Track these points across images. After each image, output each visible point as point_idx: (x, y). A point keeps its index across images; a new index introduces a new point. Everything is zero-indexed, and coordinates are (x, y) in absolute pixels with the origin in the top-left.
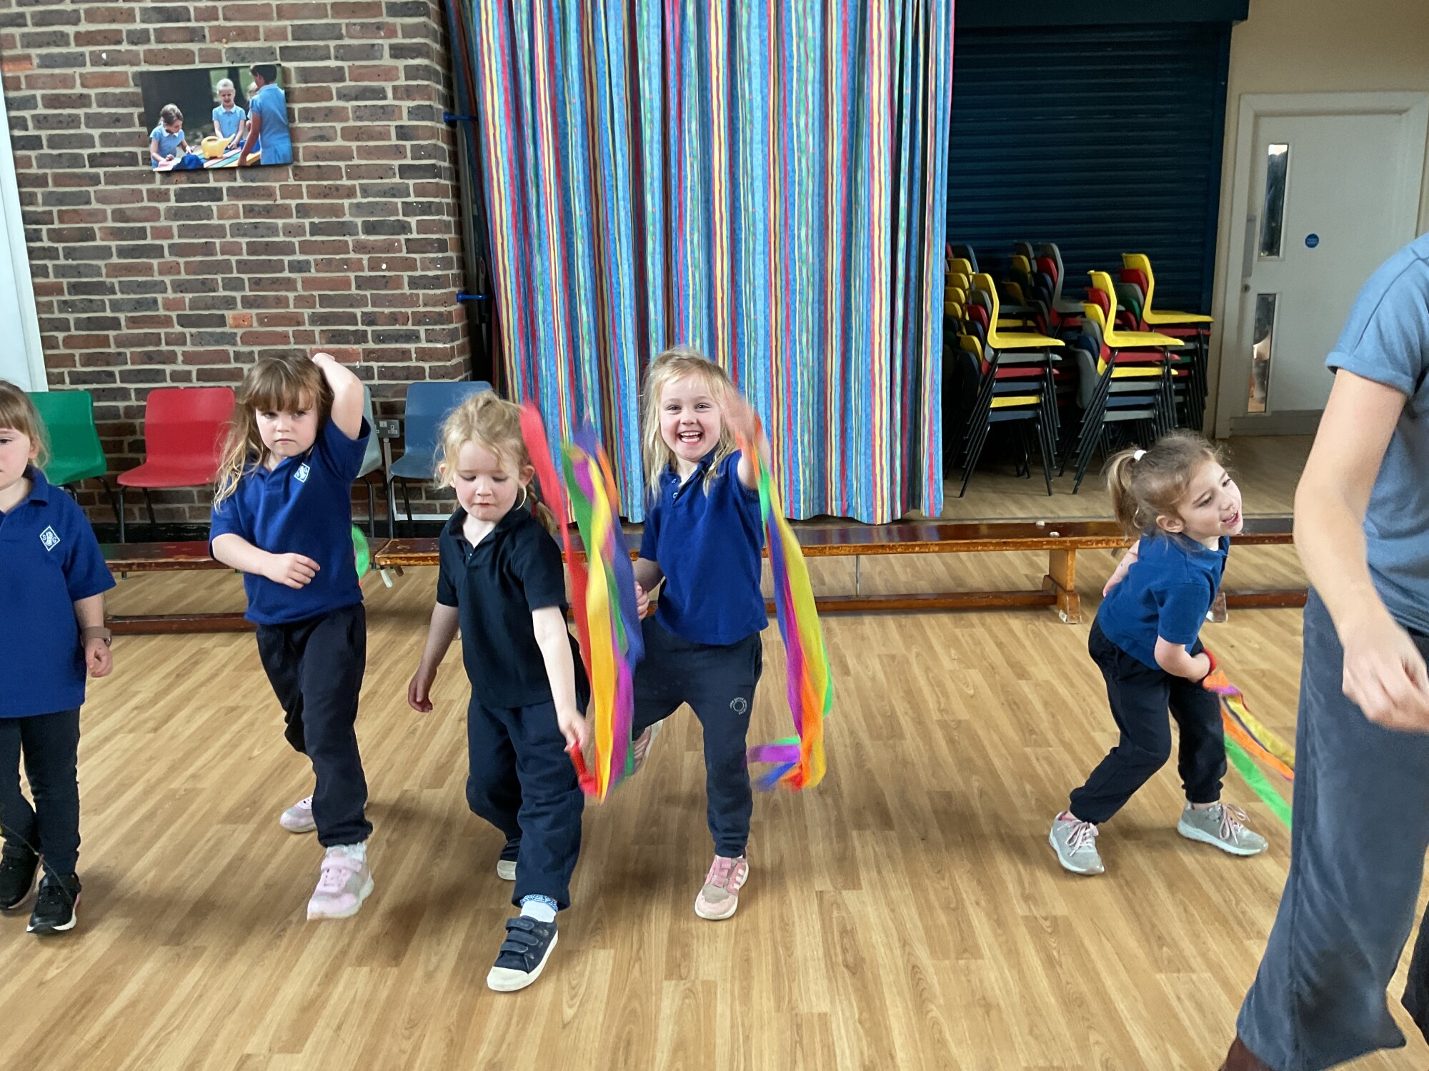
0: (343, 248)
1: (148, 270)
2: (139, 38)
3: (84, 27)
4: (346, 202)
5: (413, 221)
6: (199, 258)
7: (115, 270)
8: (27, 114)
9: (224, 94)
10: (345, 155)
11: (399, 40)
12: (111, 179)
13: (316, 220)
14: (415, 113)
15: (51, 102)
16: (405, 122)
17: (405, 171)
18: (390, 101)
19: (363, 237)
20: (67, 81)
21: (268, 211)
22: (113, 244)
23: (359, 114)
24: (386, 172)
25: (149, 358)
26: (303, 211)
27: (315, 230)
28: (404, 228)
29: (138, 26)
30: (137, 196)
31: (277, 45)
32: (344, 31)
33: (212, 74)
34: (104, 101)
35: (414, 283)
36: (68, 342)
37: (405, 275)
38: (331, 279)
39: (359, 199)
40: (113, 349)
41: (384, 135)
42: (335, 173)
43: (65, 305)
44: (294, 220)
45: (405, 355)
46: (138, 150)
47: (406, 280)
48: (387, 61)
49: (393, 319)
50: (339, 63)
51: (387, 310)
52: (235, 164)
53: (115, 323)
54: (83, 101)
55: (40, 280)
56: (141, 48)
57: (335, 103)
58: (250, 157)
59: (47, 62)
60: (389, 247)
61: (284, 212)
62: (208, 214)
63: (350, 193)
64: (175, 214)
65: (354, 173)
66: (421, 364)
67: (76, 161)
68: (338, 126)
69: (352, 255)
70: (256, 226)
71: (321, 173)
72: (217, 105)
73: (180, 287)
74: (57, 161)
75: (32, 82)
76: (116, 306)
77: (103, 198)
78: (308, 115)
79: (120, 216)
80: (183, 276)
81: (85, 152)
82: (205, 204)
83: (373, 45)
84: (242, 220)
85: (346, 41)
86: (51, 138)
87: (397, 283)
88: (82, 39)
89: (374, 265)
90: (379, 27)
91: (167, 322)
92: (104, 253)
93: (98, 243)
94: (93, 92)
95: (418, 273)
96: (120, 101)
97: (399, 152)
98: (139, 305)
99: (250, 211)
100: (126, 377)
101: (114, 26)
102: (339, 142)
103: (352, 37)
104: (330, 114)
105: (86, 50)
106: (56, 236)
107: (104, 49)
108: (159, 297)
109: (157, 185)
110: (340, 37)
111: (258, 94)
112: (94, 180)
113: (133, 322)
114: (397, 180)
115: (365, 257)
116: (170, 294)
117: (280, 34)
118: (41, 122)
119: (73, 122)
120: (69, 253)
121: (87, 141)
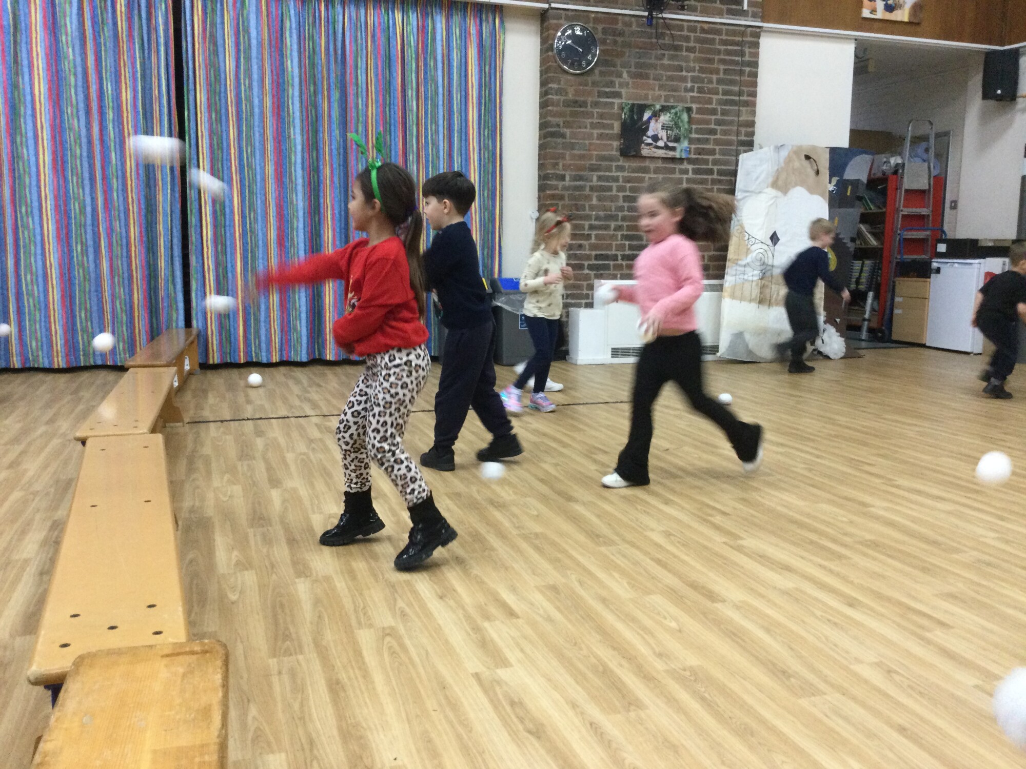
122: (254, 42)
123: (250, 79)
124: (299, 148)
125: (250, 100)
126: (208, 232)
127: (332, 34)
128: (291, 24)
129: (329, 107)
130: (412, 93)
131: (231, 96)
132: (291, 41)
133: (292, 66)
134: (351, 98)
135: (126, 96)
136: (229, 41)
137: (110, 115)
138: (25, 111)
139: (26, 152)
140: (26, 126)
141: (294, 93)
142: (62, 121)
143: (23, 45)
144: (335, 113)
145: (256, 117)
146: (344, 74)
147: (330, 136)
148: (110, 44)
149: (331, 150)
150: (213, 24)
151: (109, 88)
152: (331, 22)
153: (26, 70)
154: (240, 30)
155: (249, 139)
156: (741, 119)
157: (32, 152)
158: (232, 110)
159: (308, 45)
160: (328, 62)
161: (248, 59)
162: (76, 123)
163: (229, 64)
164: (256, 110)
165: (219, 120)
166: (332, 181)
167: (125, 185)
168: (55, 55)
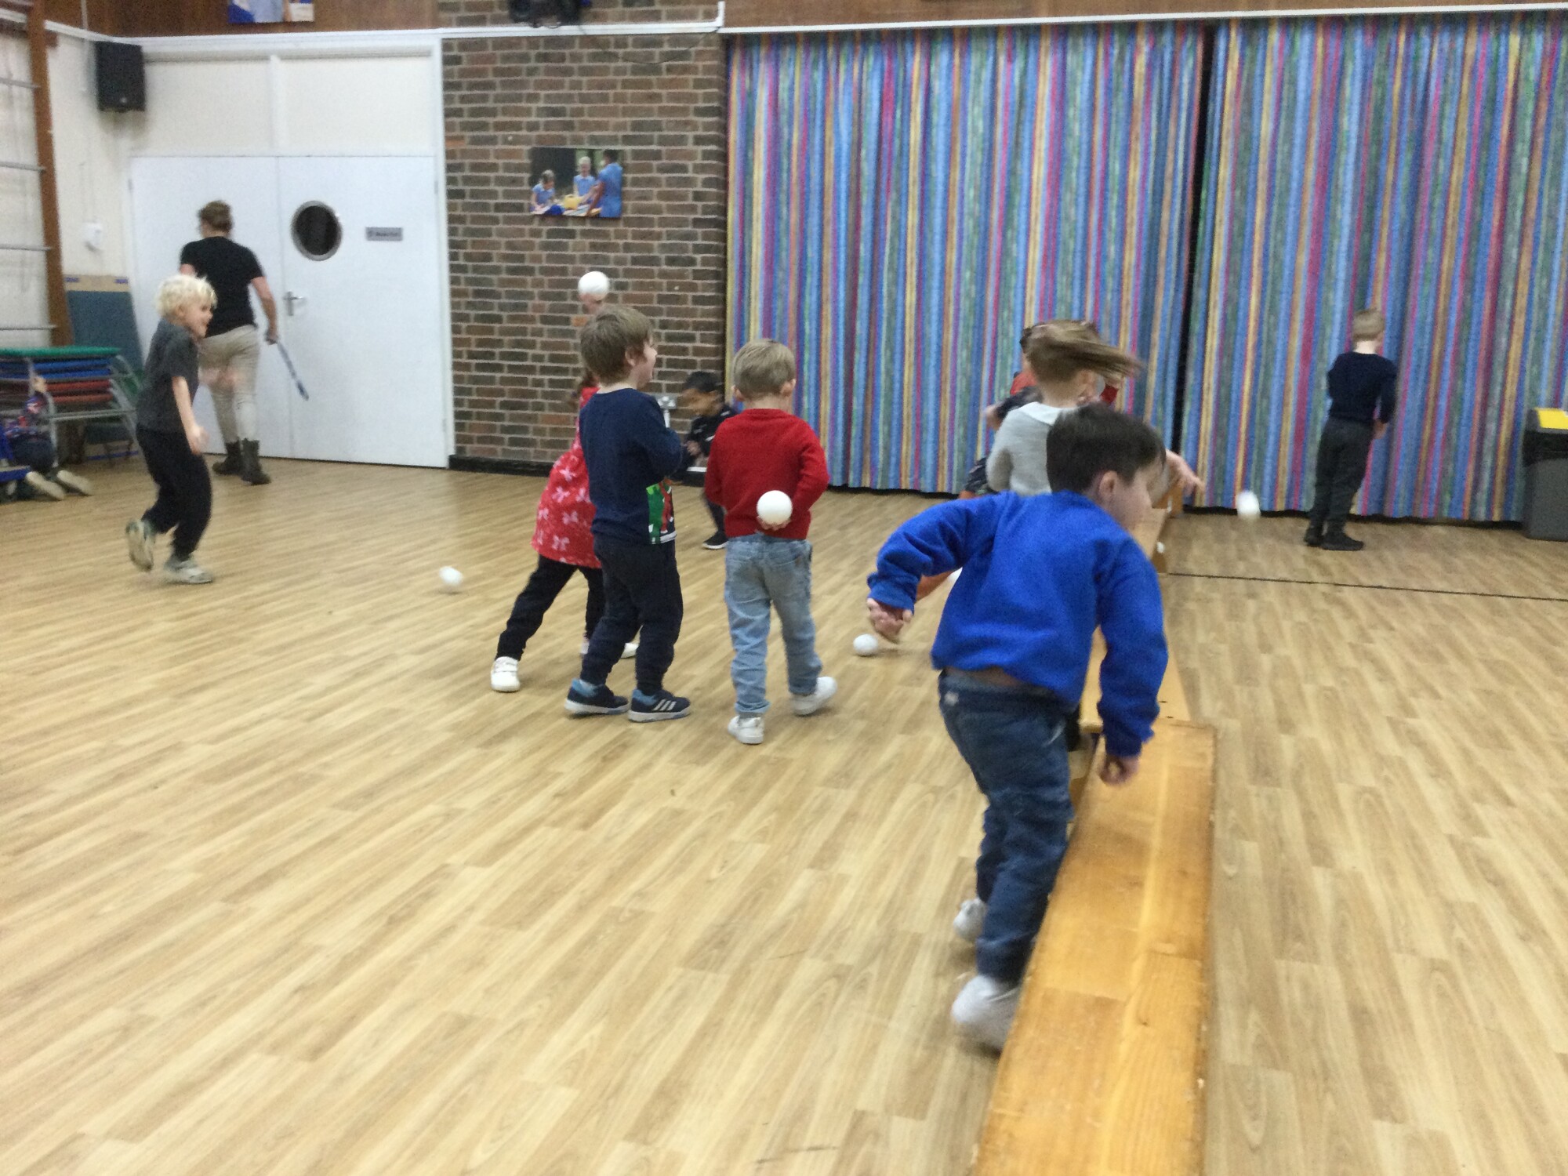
0: (650, 274)
1: (523, 283)
2: (533, 127)
3: (500, 118)
4: (656, 243)
5: (698, 257)
6: (557, 277)
7: (503, 283)
8: (458, 175)
9: (584, 166)
10: (657, 210)
11: (700, 132)
12: (508, 220)
13: (636, 254)
14: (707, 183)
15: (475, 167)
16: (699, 188)
17: (697, 222)
18: (690, 174)
19: (665, 267)
20: (485, 154)
21: (605, 247)
22: (504, 265)
23: (670, 182)
24: (681, 223)
25: (519, 344)
26: (627, 248)
27: (635, 261)
28: (692, 262)
29: (533, 119)
30: (521, 233)
31: (621, 134)
32: (664, 126)
33: (578, 153)
34: (507, 168)
35: (697, 300)
36: (470, 330)
37: (690, 294)
38: (641, 296)
39: (664, 241)
40: (496, 337)
41: (683, 197)
42: (650, 222)
43: (470, 305)
44: (620, 254)
45: (684, 351)
46: (525, 202)
47: (690, 298)
48: (690, 146)
49: (680, 325)
50: (659, 148)
51: (676, 319)
52: (583, 214)
53: (498, 319)
54: (493, 167)
55: (456, 287)
56: (534, 134)
57: (655, 175)
58: (595, 211)
59: (476, 141)
60: (681, 275)
61: (613, 247)
62: (564, 247)
63: (659, 236)
64: (546, 246)
65: (664, 222)
66: (695, 358)
67: (485, 207)
68: (656, 190)
69: (657, 280)
70: (596, 257)
71: (641, 222)
72: (577, 173)
73: (544, 296)
74: (475, 207)
75: (464, 153)
76: (502, 307)
77: (501, 233)
78: (636, 182)
79: (510, 246)
80: (547, 289)
81: (492, 202)
82: (565, 240)
83: (683, 136)
84: (587, 253)
85: (665, 133)
86: (472, 191)
87: (683, 300)
88: (500, 126)
89: (670, 287)
90: (687, 123)
91: (532, 320)
92: (496, 270)
93: (494, 263)
94: (500, 162)
95: (699, 294)
96: (519, 168)
97: (693, 209)
98: (516, 307)
99: (593, 246)
100: (504, 356)
101: (518, 119)
102: (655, 202)
103: (669, 130)
104: (651, 182)
105: (500, 134)
106: (468, 257)
107: (511, 134)
108: (530, 303)
109: (535, 226)
110: (660, 130)
111: (605, 169)
112: (495, 221)
113: (513, 319)
114: (690, 228)
115: (665, 281)
116: (537, 301)
117: (621, 126)
118: (467, 180)
119: (486, 181)
120: (476, 269)
121: (493, 194)
122: (1301, 97)
123: (1292, 145)
124: (1346, 231)
125: (1287, 174)
126: (1213, 342)
127: (1411, 77)
128: (1354, 68)
129: (1396, 175)
130: (1522, 148)
131: (1263, 168)
132: (1352, 91)
133: (1350, 123)
134: (1428, 160)
135: (1135, 174)
136: (1269, 99)
137: (1114, 199)
138: (1020, 199)
139: (1016, 250)
140: (1019, 219)
141: (1348, 159)
142: (1058, 212)
143: (1027, 124)
144: (1403, 182)
145: (1294, 194)
146: (1422, 130)
147: (1393, 213)
148: (1122, 114)
149: (1391, 231)
150: (1251, 77)
151: (1116, 167)
152: (1411, 59)
153: (1026, 153)
154: (1286, 81)
155: (1281, 222)
157: (1022, 248)
158: (1262, 186)
159: (1376, 92)
160: (1401, 113)
161: (1291, 118)
162: (1073, 211)
163: (1266, 127)
164: (1294, 185)
165: (1244, 199)
166: (1387, 274)
167: (1120, 284)
168: (1059, 131)
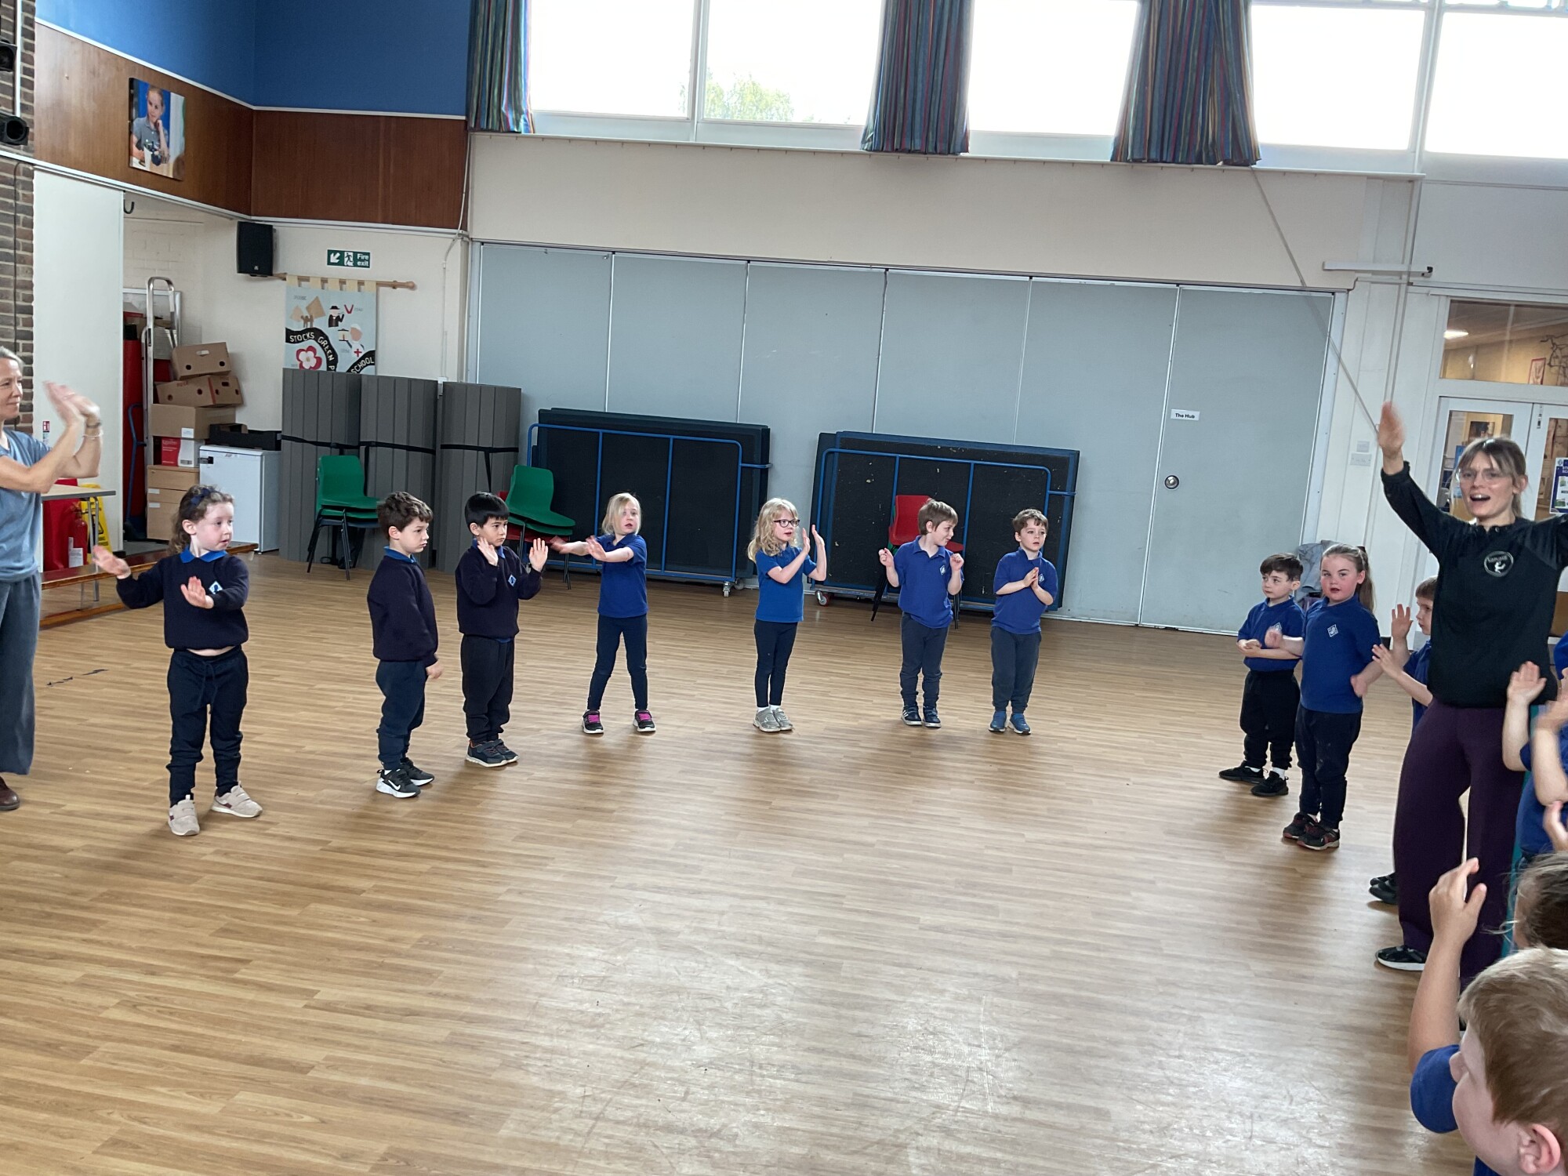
156: (18, 278)
